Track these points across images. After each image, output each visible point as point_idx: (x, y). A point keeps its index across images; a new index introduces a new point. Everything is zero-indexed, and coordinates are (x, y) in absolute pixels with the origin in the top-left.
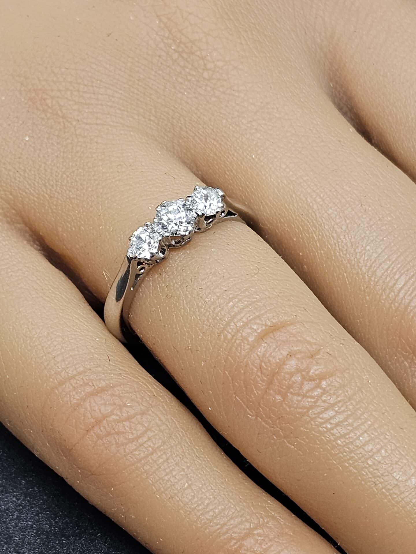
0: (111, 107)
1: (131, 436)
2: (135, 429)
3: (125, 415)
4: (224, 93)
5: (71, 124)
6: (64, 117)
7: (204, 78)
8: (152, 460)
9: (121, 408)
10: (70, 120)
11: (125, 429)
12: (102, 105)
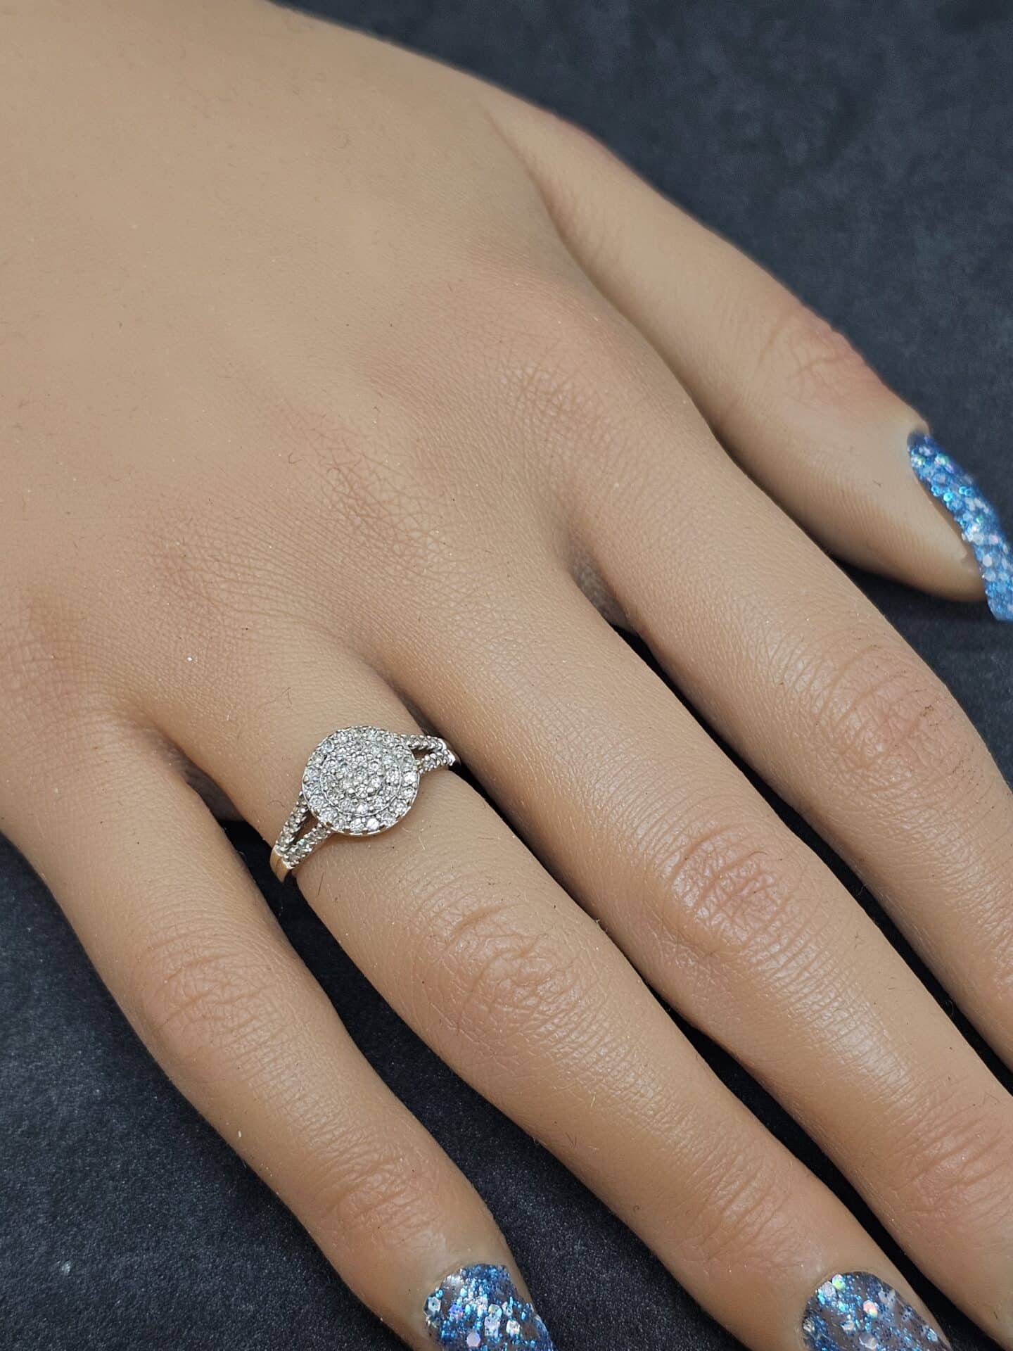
0: (271, 587)
1: (230, 1025)
2: (237, 1016)
3: (227, 996)
4: (419, 574)
5: (218, 610)
6: (209, 599)
7: (394, 552)
8: (256, 1057)
9: (223, 988)
10: (217, 603)
11: (225, 1014)
12: (259, 585)
